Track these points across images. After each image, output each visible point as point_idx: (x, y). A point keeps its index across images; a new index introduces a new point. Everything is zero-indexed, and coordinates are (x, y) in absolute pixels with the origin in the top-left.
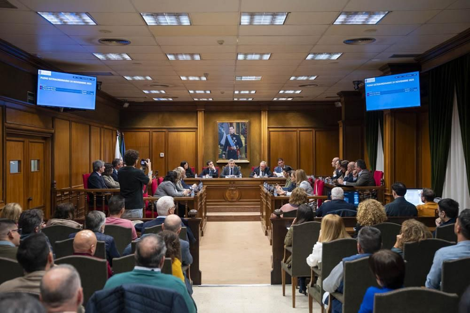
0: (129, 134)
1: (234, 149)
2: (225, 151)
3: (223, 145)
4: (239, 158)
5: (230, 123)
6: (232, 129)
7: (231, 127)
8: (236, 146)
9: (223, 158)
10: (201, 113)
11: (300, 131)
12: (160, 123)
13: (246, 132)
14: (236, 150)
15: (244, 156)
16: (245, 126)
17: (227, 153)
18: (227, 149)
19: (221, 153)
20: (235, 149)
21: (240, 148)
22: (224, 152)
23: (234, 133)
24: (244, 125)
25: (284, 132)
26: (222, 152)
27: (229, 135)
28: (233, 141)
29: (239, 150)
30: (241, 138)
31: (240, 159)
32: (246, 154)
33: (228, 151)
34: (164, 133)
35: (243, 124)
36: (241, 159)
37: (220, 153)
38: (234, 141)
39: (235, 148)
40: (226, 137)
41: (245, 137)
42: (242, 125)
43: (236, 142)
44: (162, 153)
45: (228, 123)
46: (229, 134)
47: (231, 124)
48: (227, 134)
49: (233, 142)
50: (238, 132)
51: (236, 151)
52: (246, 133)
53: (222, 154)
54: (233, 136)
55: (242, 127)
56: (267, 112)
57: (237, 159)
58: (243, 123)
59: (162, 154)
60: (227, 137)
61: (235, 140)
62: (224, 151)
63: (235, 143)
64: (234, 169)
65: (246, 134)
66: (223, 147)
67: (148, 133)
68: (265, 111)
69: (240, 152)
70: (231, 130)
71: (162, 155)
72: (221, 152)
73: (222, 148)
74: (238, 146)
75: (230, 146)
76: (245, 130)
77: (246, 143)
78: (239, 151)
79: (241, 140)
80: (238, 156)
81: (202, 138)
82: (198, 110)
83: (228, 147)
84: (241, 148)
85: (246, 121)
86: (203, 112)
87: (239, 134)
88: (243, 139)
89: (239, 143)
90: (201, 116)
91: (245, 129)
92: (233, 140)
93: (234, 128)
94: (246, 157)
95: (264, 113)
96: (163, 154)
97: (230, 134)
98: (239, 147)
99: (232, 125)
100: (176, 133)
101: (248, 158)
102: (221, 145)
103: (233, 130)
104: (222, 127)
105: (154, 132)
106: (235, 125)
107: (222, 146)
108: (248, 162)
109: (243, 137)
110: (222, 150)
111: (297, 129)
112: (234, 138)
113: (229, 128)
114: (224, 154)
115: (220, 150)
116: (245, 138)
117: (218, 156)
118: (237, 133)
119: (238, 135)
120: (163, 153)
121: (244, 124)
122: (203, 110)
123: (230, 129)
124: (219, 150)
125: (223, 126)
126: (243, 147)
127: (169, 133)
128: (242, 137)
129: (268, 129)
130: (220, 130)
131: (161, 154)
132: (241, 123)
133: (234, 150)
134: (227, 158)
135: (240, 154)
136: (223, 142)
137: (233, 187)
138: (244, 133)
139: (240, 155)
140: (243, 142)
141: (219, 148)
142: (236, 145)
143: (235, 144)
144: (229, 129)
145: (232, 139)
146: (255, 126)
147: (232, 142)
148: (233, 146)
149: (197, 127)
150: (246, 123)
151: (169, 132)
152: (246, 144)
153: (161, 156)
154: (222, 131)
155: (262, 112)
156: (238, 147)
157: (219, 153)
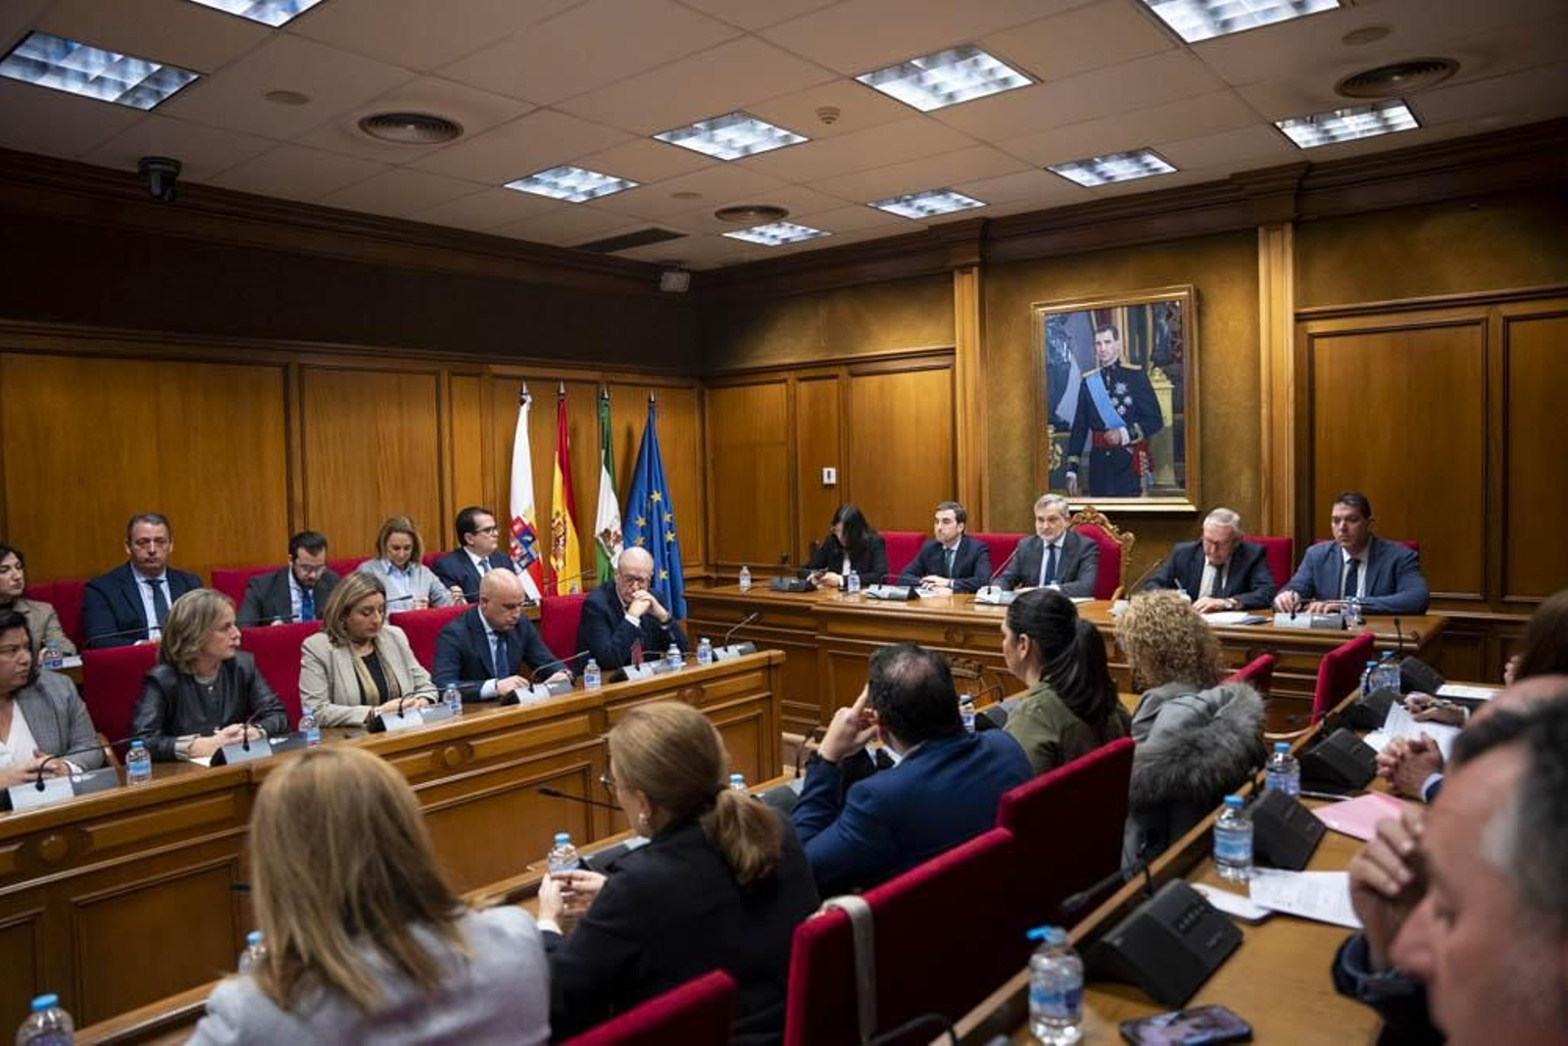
0: (726, 395)
1: (1120, 443)
2: (1079, 455)
3: (1066, 423)
4: (1144, 493)
5: (1096, 310)
6: (1108, 342)
7: (1104, 330)
8: (1129, 427)
9: (1068, 490)
10: (967, 277)
11: (1508, 320)
12: (823, 344)
13: (1180, 348)
14: (1128, 445)
15: (1168, 476)
16: (1171, 320)
17: (1085, 462)
18: (1088, 447)
19: (1059, 464)
20: (1124, 443)
21: (1146, 436)
22: (1073, 459)
23: (1118, 363)
24: (1170, 315)
25: (1402, 335)
26: (1064, 457)
27: (1092, 372)
28: (1116, 401)
29: (1144, 446)
30: (1155, 385)
31: (1151, 495)
32: (1178, 464)
33: (1092, 456)
34: (835, 381)
35: (1167, 312)
36: (1157, 491)
37: (1055, 464)
38: (1121, 402)
39: (1126, 438)
40: (1080, 381)
41: (1176, 379)
42: (1155, 317)
43: (1126, 406)
44: (827, 466)
45: (1088, 311)
46: (1095, 368)
47: (1104, 318)
48: (1084, 369)
49: (1116, 408)
50: (1137, 354)
51: (1130, 450)
52: (1178, 355)
53: (1066, 467)
54: (1113, 374)
55: (1157, 327)
56: (1289, 227)
57: (1137, 493)
58: (1163, 303)
59: (829, 473)
60: (1084, 384)
61: (1126, 394)
62: (1070, 454)
63: (1122, 409)
64: (1065, 548)
65: (1180, 361)
66: (1068, 434)
67: (783, 386)
68: (1274, 225)
69: (1148, 454)
70: (1104, 346)
71: (830, 476)
72: (1058, 458)
73: (1066, 438)
74: (1136, 425)
75: (1100, 427)
76: (1173, 343)
77: (1177, 408)
78: (1142, 454)
79: (1154, 396)
80: (1140, 477)
81: (977, 392)
82: (953, 263)
83: (1090, 432)
84: (1155, 437)
85: (1180, 294)
86: (975, 270)
87: (1142, 361)
88: (1162, 387)
89: (1143, 411)
90: (966, 291)
91: (1174, 333)
92: (1111, 396)
93: (1116, 337)
94: (1182, 484)
95: (1276, 236)
96: (833, 471)
97: (1098, 369)
98: (1143, 429)
99: (1110, 322)
100: (876, 379)
101: (1187, 484)
102: (1061, 426)
103: (1112, 346)
104: (1063, 336)
105: (802, 380)
106: (1120, 318)
107: (1066, 430)
108: (1192, 508)
109: (1164, 377)
110: (1062, 447)
111: (1484, 308)
112: (1121, 388)
113: (1094, 334)
114: (1075, 468)
115: (1053, 451)
116: (1173, 383)
117: (1045, 481)
118: (1133, 361)
119: (1138, 367)
120: (832, 466)
121: (1169, 309)
122: (972, 265)
123: (1099, 343)
124: (1051, 448)
125: (1067, 329)
126: (1162, 432)
127: (854, 380)
128: (1157, 377)
129: (1302, 325)
130: (1052, 349)
131: (826, 470)
132: (1153, 304)
133: (1118, 448)
134: (1086, 486)
135: (1151, 471)
136: (1067, 409)
137: (962, 660)
138: (1170, 359)
139: (1147, 471)
140: (1165, 402)
141: (1051, 442)
142: (1128, 419)
143: (1124, 417)
144: (1095, 343)
145: (1107, 392)
146: (1226, 315)
147: (1109, 410)
148: (1117, 427)
149: (951, 346)
150: (1178, 304)
151: (854, 375)
152: (1179, 416)
153: (826, 481)
154: (1064, 354)
155: (1261, 230)
156: (1140, 433)
157: (1051, 467)
